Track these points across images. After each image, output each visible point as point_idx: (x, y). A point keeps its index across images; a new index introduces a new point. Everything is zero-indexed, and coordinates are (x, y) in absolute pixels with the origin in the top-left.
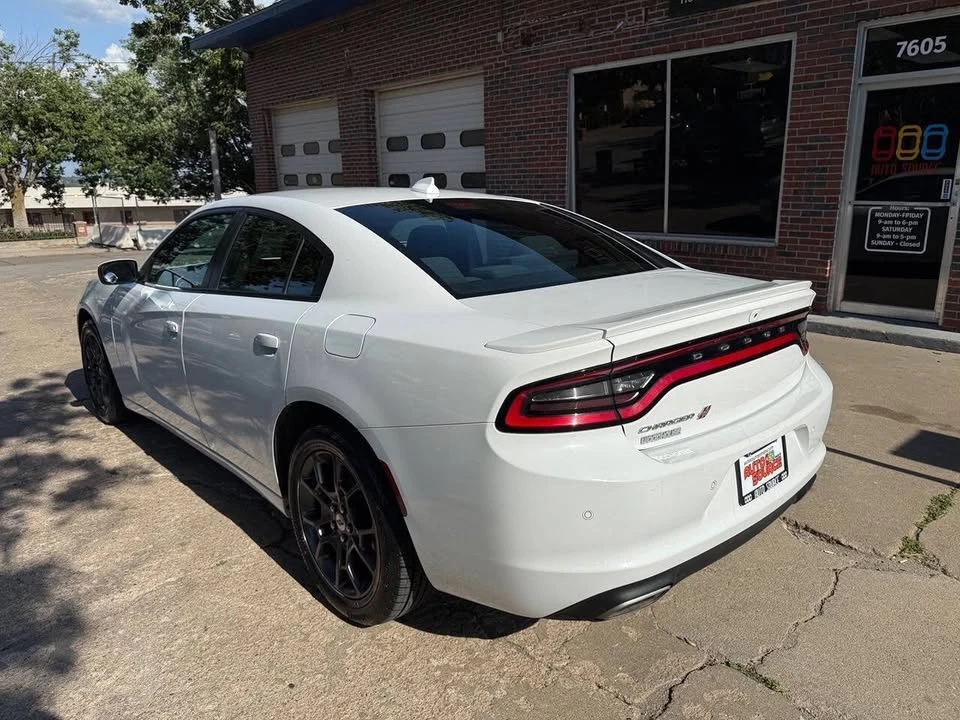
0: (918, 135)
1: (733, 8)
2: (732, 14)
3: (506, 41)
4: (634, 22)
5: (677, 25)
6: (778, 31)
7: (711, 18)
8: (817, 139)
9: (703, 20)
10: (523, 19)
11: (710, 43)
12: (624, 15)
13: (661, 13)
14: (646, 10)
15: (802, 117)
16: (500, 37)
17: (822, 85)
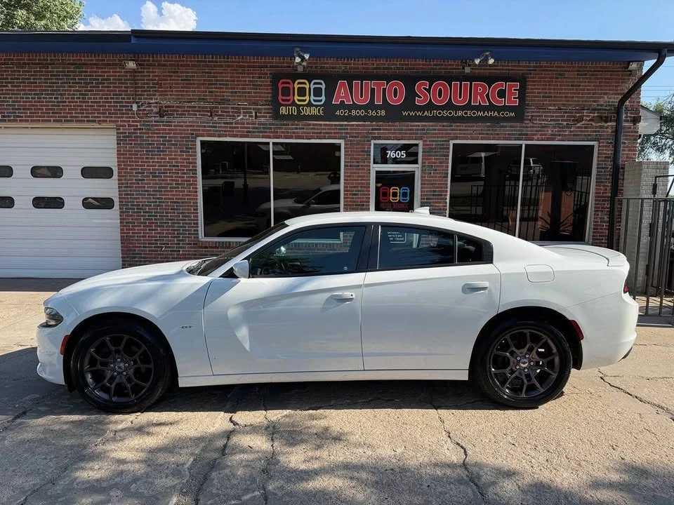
0: (398, 191)
1: (310, 122)
2: (310, 125)
3: (138, 110)
4: (247, 117)
5: (277, 125)
6: (335, 138)
7: (297, 125)
8: (359, 191)
9: (292, 125)
10: (157, 99)
11: (298, 137)
12: (240, 113)
13: (266, 117)
14: (256, 113)
15: (350, 180)
16: (135, 107)
17: (358, 166)
